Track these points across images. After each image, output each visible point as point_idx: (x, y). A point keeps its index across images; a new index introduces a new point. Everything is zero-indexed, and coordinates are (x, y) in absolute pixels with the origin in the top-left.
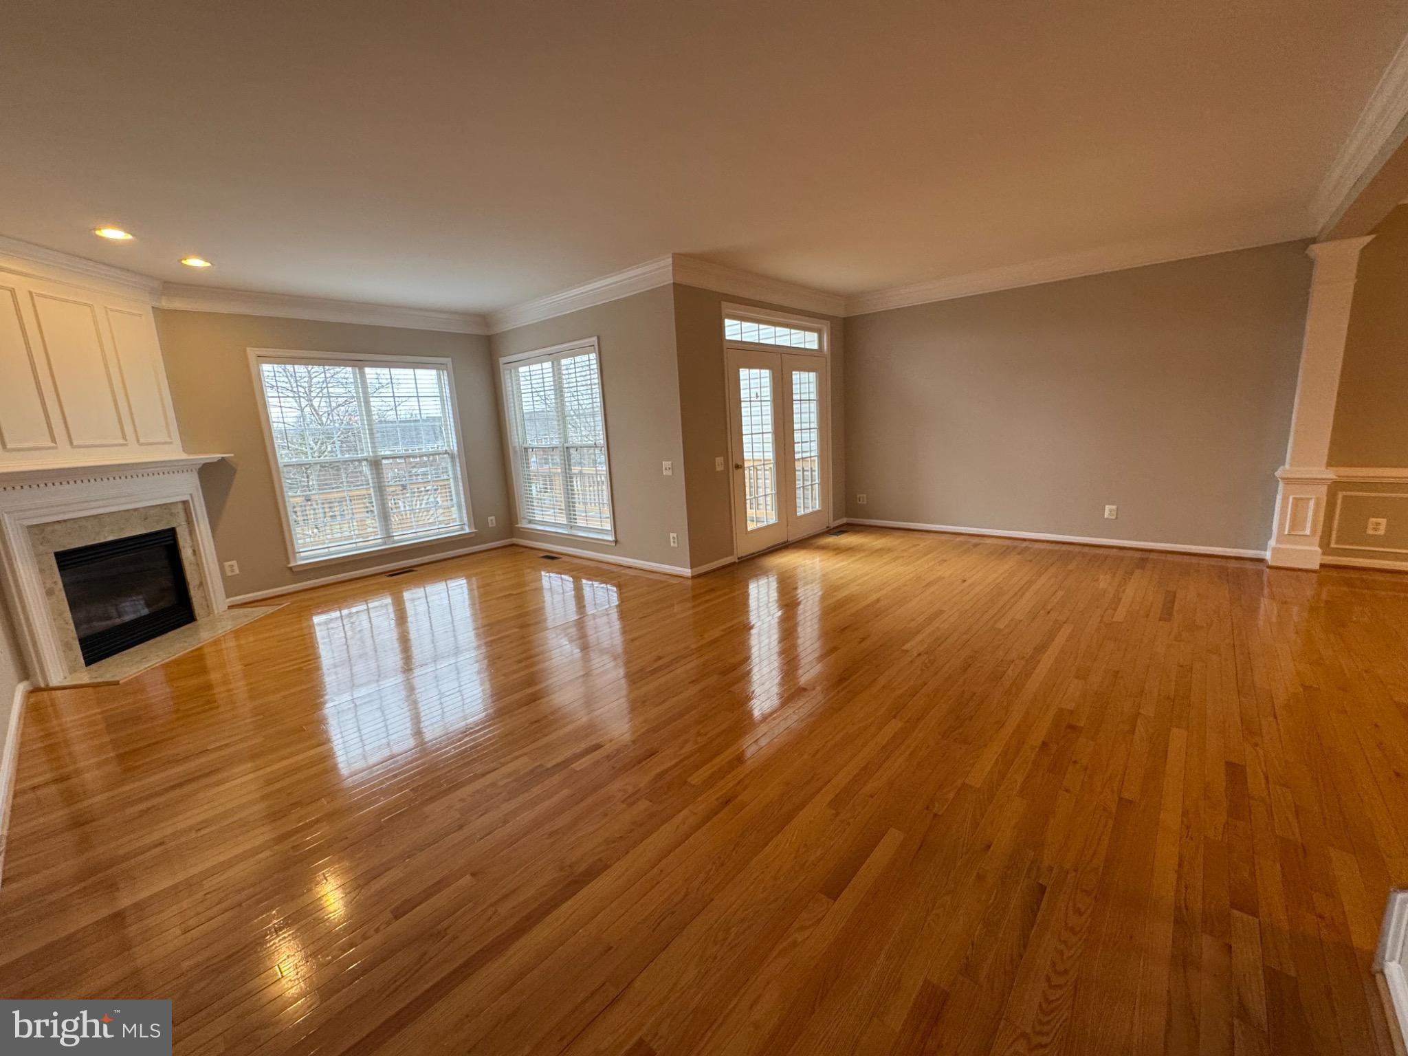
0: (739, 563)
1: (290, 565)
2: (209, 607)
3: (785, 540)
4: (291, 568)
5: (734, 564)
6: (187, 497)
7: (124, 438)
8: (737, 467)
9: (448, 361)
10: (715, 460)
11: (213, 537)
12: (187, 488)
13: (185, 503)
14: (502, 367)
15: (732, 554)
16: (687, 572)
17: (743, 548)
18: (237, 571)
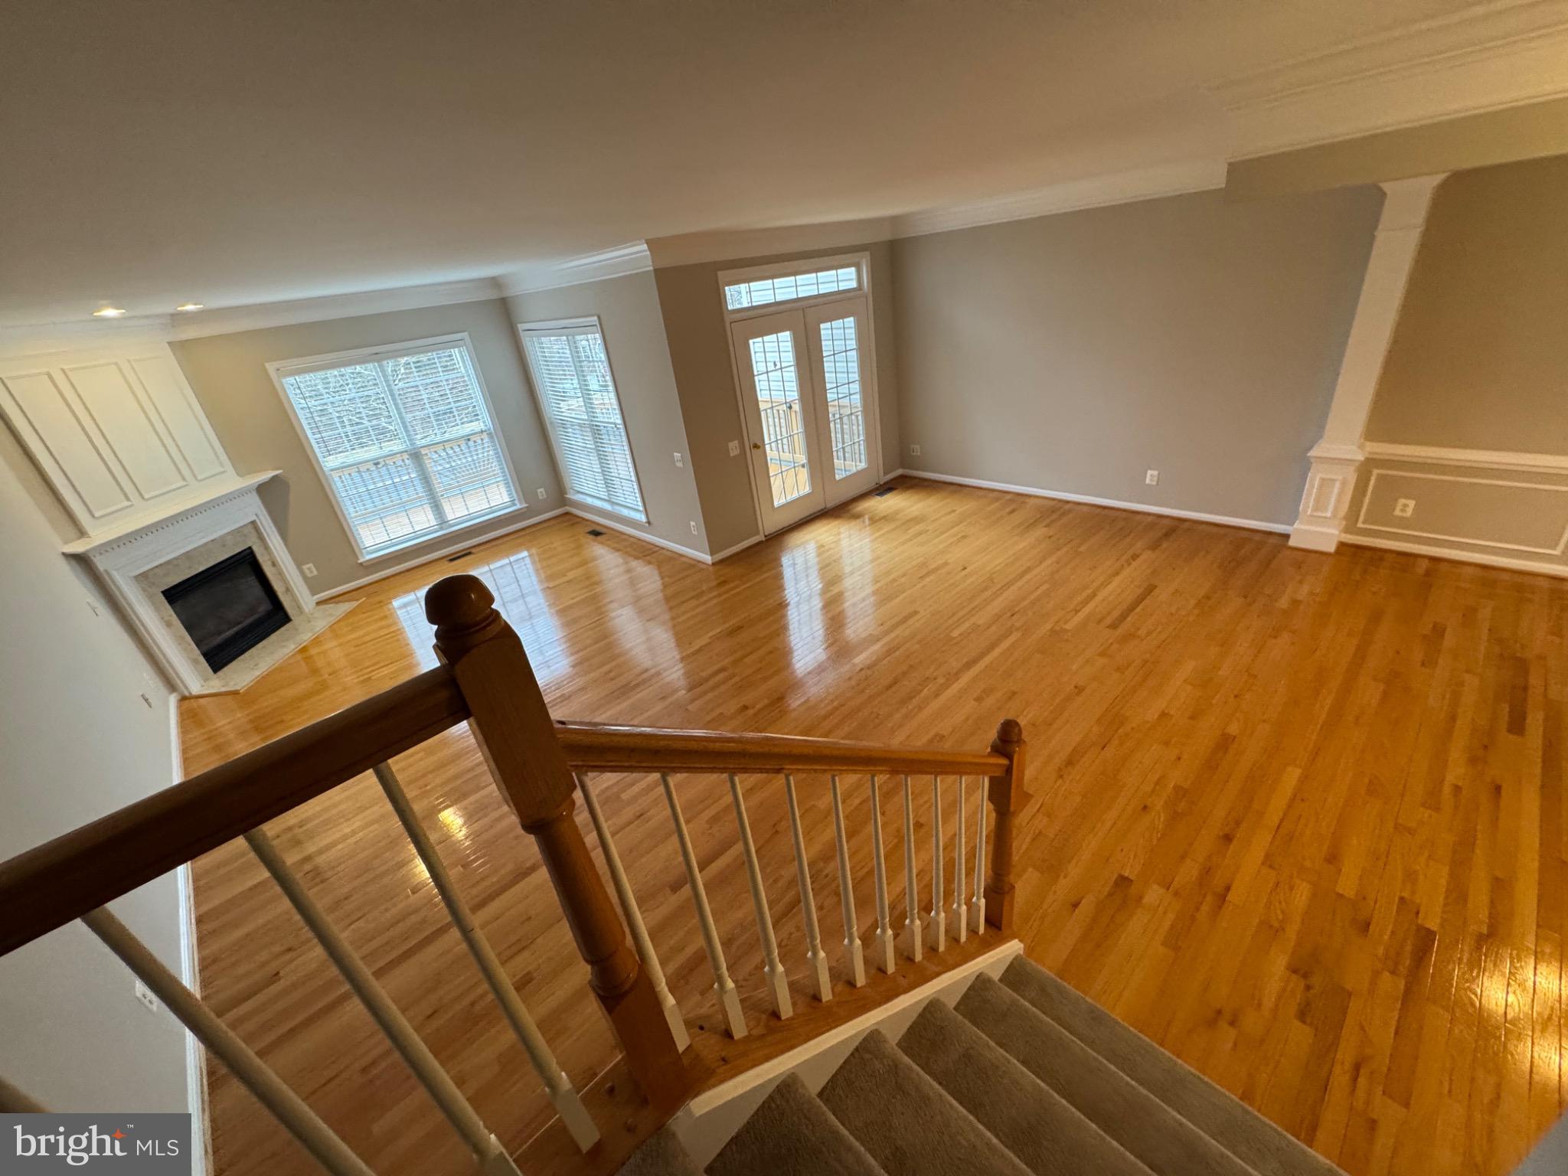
0: (767, 540)
1: (359, 561)
2: (299, 607)
3: (823, 507)
4: (361, 564)
5: (760, 543)
6: (254, 518)
7: (184, 479)
8: (756, 446)
9: (465, 335)
10: (727, 445)
11: (286, 545)
12: (254, 510)
13: (253, 523)
14: (522, 334)
15: (758, 533)
16: (708, 559)
17: (769, 524)
18: (315, 573)
